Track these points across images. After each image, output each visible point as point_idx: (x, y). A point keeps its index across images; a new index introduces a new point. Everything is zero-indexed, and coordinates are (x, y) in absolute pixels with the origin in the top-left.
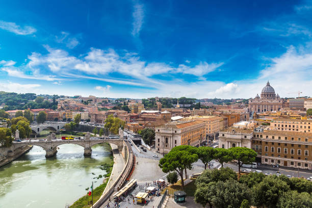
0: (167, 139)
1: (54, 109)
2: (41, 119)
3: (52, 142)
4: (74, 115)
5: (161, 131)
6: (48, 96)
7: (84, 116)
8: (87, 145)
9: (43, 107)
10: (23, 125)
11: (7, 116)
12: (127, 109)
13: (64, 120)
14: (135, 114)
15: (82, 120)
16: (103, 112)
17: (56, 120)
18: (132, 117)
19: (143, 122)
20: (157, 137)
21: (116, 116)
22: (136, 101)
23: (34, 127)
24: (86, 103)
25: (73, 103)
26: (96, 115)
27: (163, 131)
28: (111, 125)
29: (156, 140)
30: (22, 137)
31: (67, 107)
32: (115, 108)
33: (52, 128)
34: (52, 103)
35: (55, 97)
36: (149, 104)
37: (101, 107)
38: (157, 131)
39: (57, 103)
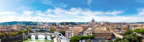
0: (69, 34)
1: (36, 25)
2: (34, 28)
3: (37, 34)
4: (42, 27)
5: (67, 32)
6: (35, 22)
7: (44, 27)
8: (46, 36)
9: (34, 25)
10: (30, 29)
11: (26, 27)
12: (56, 25)
13: (39, 28)
14: (58, 27)
15: (44, 29)
16: (49, 26)
17: (37, 28)
18: (57, 28)
19: (61, 29)
20: (66, 33)
21: (53, 27)
22: (58, 23)
23: (32, 30)
24: (44, 24)
25: (41, 24)
26: (47, 27)
27: (68, 32)
28: (52, 30)
29: (66, 34)
30: (30, 32)
31: (40, 25)
32: (52, 25)
33: (36, 30)
34: (36, 24)
35: (36, 22)
36: (62, 24)
37: (48, 25)
38: (66, 32)
39: (37, 24)
